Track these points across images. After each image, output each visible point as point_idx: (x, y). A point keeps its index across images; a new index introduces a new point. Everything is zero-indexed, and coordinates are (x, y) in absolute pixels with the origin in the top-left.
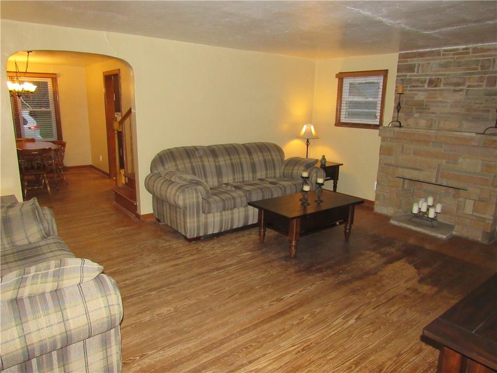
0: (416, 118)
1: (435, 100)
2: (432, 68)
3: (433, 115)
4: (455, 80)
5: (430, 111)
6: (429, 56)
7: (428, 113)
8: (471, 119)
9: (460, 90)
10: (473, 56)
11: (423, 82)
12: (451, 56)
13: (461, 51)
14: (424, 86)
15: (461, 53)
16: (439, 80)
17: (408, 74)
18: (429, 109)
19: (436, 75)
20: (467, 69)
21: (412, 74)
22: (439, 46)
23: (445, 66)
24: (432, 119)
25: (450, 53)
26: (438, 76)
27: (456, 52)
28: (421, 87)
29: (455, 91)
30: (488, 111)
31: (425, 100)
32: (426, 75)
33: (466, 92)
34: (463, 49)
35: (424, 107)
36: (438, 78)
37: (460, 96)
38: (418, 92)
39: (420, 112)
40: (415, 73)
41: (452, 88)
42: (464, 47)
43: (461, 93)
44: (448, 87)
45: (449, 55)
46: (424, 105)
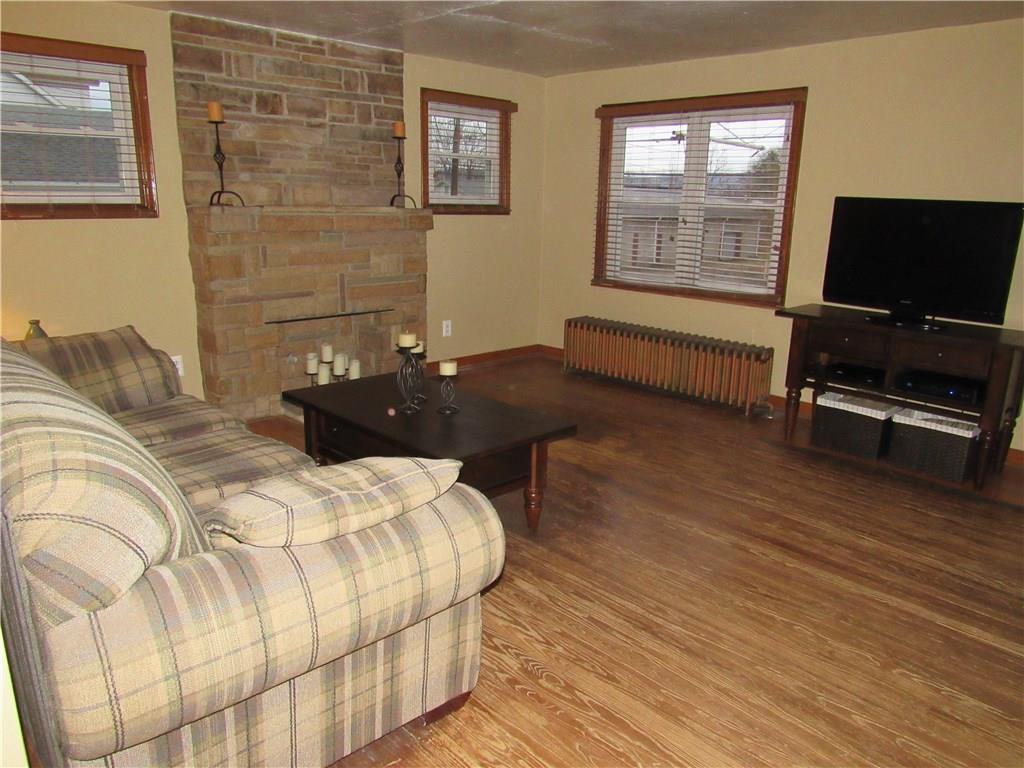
0: (243, 183)
1: (279, 142)
2: (259, 70)
3: (279, 175)
4: (308, 104)
5: (271, 167)
6: (251, 40)
7: (267, 171)
8: (344, 182)
9: (320, 126)
10: (331, 60)
11: (246, 99)
12: (292, 51)
13: (310, 45)
14: (249, 110)
15: (309, 50)
16: (278, 100)
17: (207, 74)
18: (268, 163)
19: (270, 87)
20: (324, 84)
21: (215, 75)
22: (267, 22)
23: (287, 69)
24: (279, 185)
25: (290, 42)
26: (276, 90)
27: (302, 46)
28: (243, 109)
29: (311, 126)
30: (368, 167)
31: (258, 141)
32: (251, 84)
33: (332, 131)
34: (315, 42)
35: (259, 158)
36: (276, 95)
37: (320, 138)
38: (238, 122)
39: (252, 170)
40: (224, 75)
41: (304, 119)
42: (315, 37)
43: (321, 131)
44: (296, 117)
45: (290, 46)
46: (258, 153)
